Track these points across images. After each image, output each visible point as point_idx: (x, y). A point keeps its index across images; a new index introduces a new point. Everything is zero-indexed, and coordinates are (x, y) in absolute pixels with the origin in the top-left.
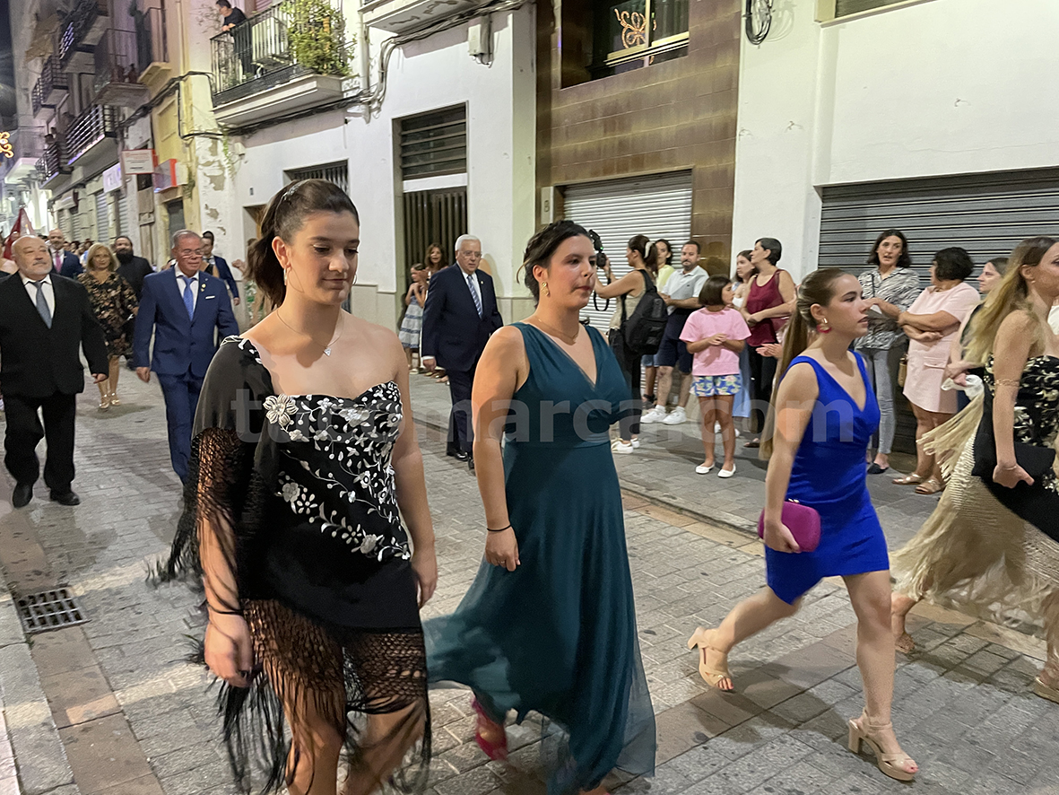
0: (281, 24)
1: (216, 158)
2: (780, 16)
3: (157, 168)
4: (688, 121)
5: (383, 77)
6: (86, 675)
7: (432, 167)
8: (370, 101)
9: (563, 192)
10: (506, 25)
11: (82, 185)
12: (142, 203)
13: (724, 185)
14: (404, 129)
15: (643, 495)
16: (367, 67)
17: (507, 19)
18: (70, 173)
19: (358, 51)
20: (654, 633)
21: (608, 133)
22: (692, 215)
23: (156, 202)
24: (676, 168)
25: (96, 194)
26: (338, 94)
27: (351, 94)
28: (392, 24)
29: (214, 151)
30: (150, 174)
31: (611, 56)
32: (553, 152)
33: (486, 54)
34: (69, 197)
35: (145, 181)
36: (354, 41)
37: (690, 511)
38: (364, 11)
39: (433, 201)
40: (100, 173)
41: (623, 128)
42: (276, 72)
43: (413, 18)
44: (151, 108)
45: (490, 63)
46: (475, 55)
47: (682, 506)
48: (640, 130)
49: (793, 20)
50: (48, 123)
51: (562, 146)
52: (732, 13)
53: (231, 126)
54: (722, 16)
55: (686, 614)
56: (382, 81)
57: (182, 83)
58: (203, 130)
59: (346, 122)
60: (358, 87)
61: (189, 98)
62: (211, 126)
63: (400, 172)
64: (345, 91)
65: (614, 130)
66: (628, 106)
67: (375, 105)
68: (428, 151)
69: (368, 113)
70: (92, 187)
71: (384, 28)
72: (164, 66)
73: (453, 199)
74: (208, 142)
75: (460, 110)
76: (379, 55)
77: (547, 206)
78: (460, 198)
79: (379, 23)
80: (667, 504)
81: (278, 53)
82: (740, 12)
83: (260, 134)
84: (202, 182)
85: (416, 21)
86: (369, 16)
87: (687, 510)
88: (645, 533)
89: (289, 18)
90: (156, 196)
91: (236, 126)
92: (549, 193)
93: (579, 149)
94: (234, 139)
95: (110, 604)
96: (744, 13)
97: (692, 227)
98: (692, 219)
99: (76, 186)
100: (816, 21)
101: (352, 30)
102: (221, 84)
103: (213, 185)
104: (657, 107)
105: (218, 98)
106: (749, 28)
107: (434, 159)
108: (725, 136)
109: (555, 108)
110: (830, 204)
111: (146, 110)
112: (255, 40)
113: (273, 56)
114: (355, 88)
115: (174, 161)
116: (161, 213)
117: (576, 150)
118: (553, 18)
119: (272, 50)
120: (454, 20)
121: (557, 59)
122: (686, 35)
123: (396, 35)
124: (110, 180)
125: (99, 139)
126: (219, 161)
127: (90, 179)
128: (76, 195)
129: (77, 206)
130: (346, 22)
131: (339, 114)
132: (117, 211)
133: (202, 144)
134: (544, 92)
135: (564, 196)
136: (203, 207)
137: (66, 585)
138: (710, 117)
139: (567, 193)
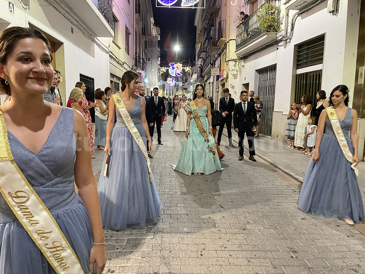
0: (259, 16)
3: (220, 73)
5: (292, 29)
7: (309, 63)
8: (286, 39)
12: (217, 85)
14: (299, 48)
16: (287, 26)
19: (284, 21)
23: (220, 84)
26: (275, 39)
33: (335, 11)
35: (218, 78)
38: (285, 4)
39: (308, 76)
40: (210, 77)
44: (221, 54)
45: (337, 14)
46: (330, 12)
53: (241, 56)
57: (227, 44)
58: (232, 59)
59: (278, 49)
61: (229, 48)
62: (235, 57)
63: (296, 66)
64: (278, 37)
67: (288, 41)
68: (308, 56)
69: (285, 44)
71: (293, 9)
74: (234, 63)
75: (322, 37)
76: (291, 21)
77: (361, 75)
79: (291, 7)
81: (257, 28)
83: (250, 58)
84: (230, 76)
85: (306, 3)
92: (362, 69)
94: (241, 61)
102: (239, 42)
103: (234, 77)
105: (238, 46)
114: (281, 36)
115: (224, 70)
116: (221, 87)
119: (255, 26)
123: (299, 11)
125: (209, 66)
126: (236, 69)
127: (208, 79)
130: (281, 11)
131: (275, 47)
132: (213, 88)
133: (231, 63)
136: (230, 85)
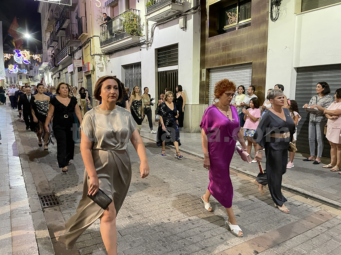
0: (121, 20)
1: (101, 62)
2: (282, 12)
3: (84, 65)
4: (251, 47)
5: (152, 36)
6: (60, 222)
7: (167, 63)
8: (148, 43)
9: (209, 71)
10: (191, 18)
11: (62, 70)
12: (79, 76)
13: (263, 67)
14: (158, 52)
15: (235, 170)
16: (147, 33)
17: (191, 16)
18: (58, 67)
19: (145, 28)
20: (240, 216)
21: (224, 52)
22: (252, 77)
23: (83, 75)
24: (246, 62)
25: (65, 73)
26: (138, 41)
27: (142, 41)
28: (155, 19)
29: (100, 60)
30: (82, 67)
31: (225, 27)
32: (206, 58)
33: (185, 28)
34: (58, 74)
35: (80, 69)
36: (144, 25)
37: (251, 175)
38: (147, 15)
39: (167, 74)
40: (67, 67)
41: (229, 50)
42: (119, 35)
43: (162, 17)
44: (82, 47)
45: (186, 30)
46: (181, 28)
47: (248, 173)
48: (234, 50)
49: (286, 13)
50: (52, 52)
51: (209, 56)
52: (265, 12)
53: (106, 52)
54: (262, 13)
55: (250, 210)
56: (152, 37)
57: (91, 39)
58: (97, 53)
59: (141, 50)
60: (145, 39)
61: (93, 44)
62: (100, 52)
63: (157, 65)
64: (141, 40)
65: (226, 50)
66: (231, 43)
67: (149, 45)
68: (166, 58)
69: (147, 47)
70: (64, 71)
71: (153, 21)
72: (86, 34)
73: (173, 73)
74: (99, 57)
75: (176, 45)
76: (151, 29)
77: (204, 75)
78: (176, 73)
79: (151, 19)
80: (244, 173)
81: (120, 29)
82: (269, 11)
83: (114, 55)
84: (97, 69)
85: (163, 18)
86: (148, 17)
87: (250, 175)
88: (236, 182)
89: (124, 18)
90: (83, 74)
91: (107, 52)
92: (204, 71)
93: (214, 57)
94: (106, 56)
95: (68, 199)
96: (270, 11)
97: (252, 82)
98: (252, 79)
99: (59, 71)
100: (294, 13)
101: (143, 21)
102: (103, 40)
103: (100, 70)
104: (240, 43)
105: (102, 44)
106: (272, 16)
107: (168, 61)
108: (263, 51)
109: (206, 44)
110: (300, 73)
111: (81, 48)
112: (114, 25)
113: (119, 30)
114: (144, 40)
115: (89, 63)
116: (85, 79)
117: (213, 57)
118: (206, 15)
119: (118, 28)
120: (175, 17)
121: (207, 28)
122: (250, 19)
123: (156, 23)
124: (70, 69)
125: (67, 57)
126: (102, 63)
127: (64, 69)
128: (60, 74)
129: (60, 77)
130: (141, 19)
131: (138, 48)
132: (72, 78)
133: (97, 58)
134: (203, 39)
135: (209, 72)
136: (97, 77)
137: (55, 193)
138: (258, 46)
139: (210, 71)
